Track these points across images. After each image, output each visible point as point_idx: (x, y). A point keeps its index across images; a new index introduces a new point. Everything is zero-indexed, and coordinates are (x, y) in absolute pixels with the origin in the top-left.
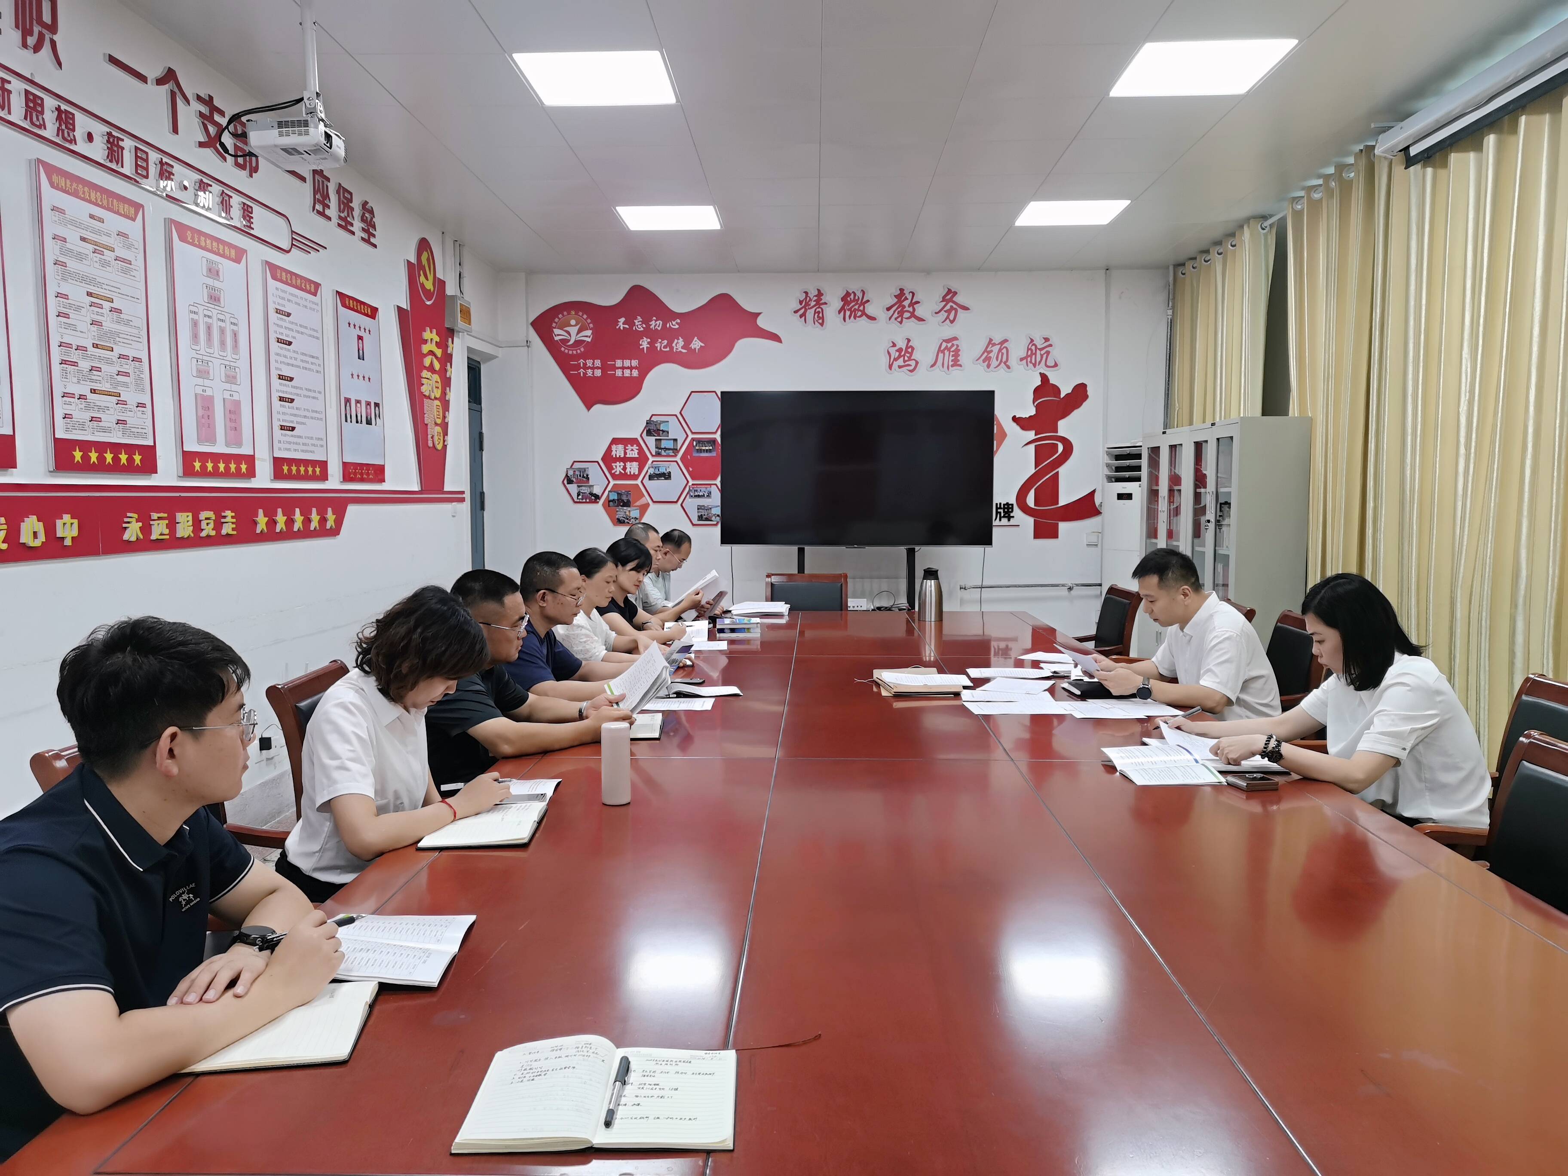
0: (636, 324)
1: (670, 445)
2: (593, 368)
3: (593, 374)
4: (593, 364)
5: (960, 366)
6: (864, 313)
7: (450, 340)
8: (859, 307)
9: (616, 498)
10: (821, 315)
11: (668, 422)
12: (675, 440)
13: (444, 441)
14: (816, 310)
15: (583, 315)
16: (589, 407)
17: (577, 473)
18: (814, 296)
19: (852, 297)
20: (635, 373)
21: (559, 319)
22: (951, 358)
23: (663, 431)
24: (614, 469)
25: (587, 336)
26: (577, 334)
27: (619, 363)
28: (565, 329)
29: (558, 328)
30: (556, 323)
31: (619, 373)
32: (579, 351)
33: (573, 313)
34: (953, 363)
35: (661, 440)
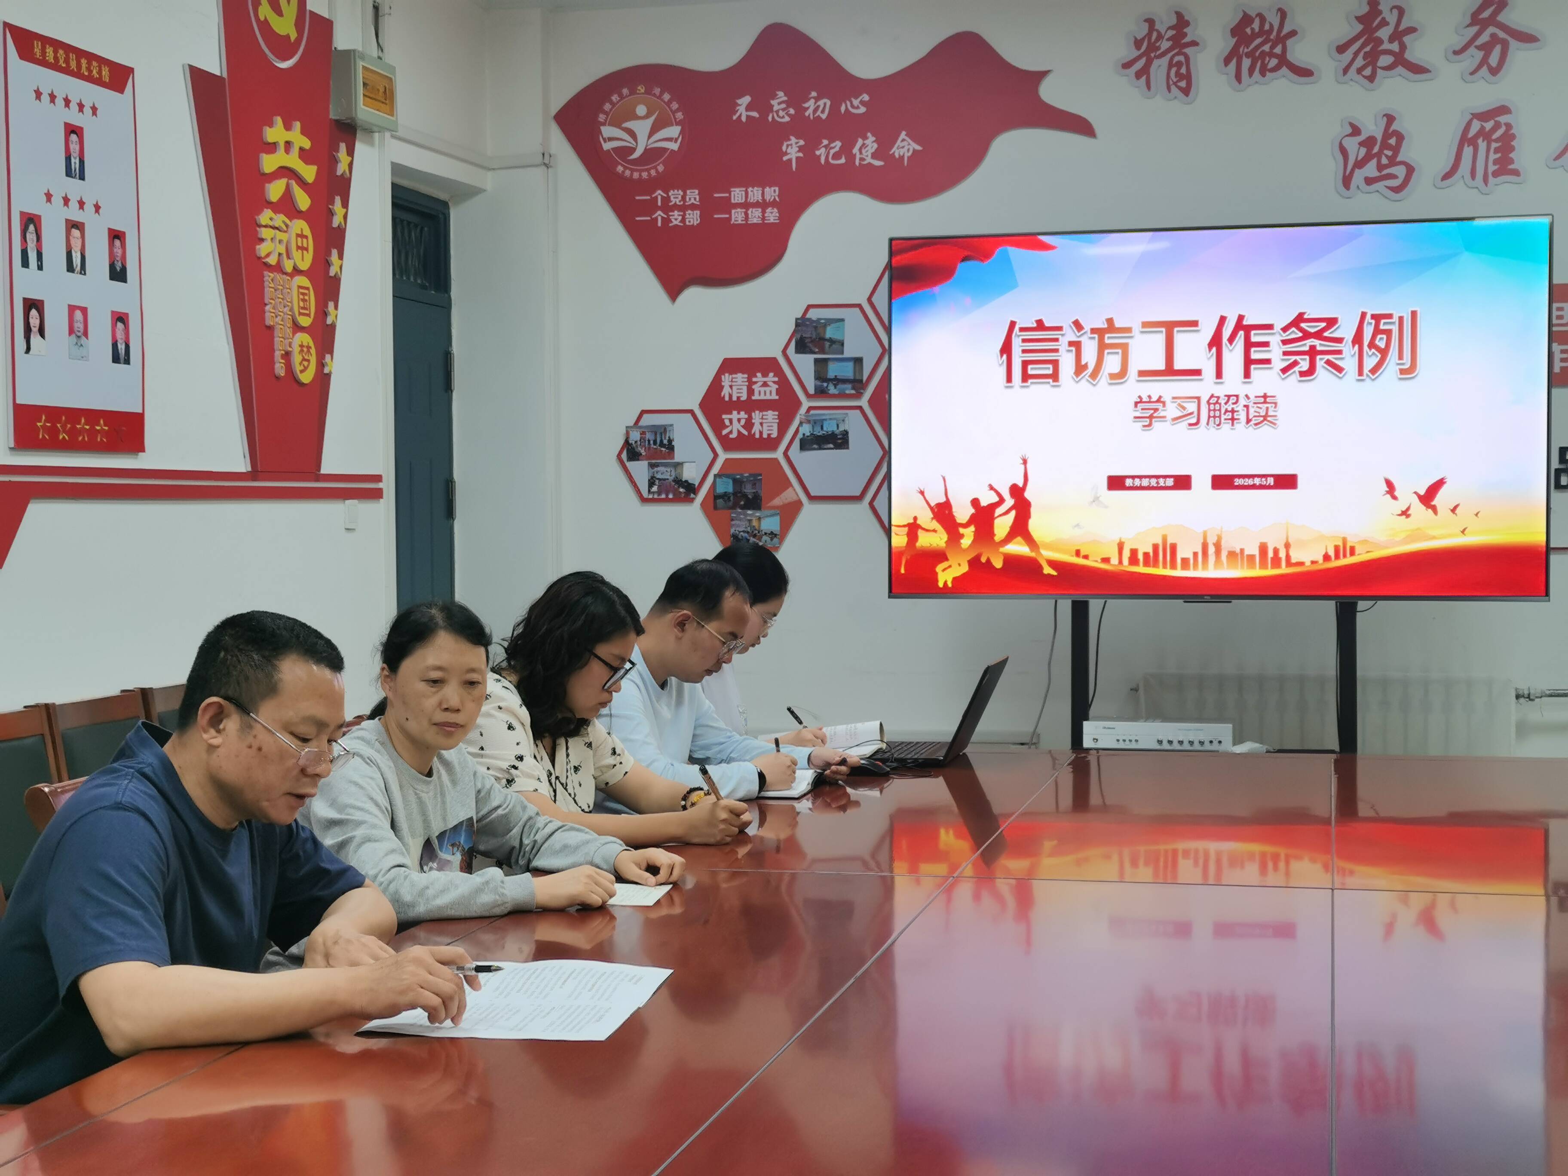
0: (776, 108)
1: (847, 371)
2: (683, 208)
3: (683, 220)
4: (684, 198)
5: (1516, 173)
6: (1283, 61)
7: (343, 147)
8: (1272, 48)
9: (730, 489)
10: (1183, 70)
11: (842, 320)
12: (858, 361)
13: (321, 365)
14: (1172, 59)
15: (662, 93)
16: (673, 292)
17: (649, 436)
18: (1170, 28)
19: (1256, 25)
20: (772, 215)
21: (613, 104)
22: (1493, 156)
23: (832, 341)
24: (728, 427)
25: (669, 139)
26: (650, 137)
27: (737, 195)
28: (625, 125)
29: (610, 125)
30: (607, 113)
31: (737, 216)
32: (653, 173)
33: (641, 89)
34: (1496, 167)
35: (829, 359)
